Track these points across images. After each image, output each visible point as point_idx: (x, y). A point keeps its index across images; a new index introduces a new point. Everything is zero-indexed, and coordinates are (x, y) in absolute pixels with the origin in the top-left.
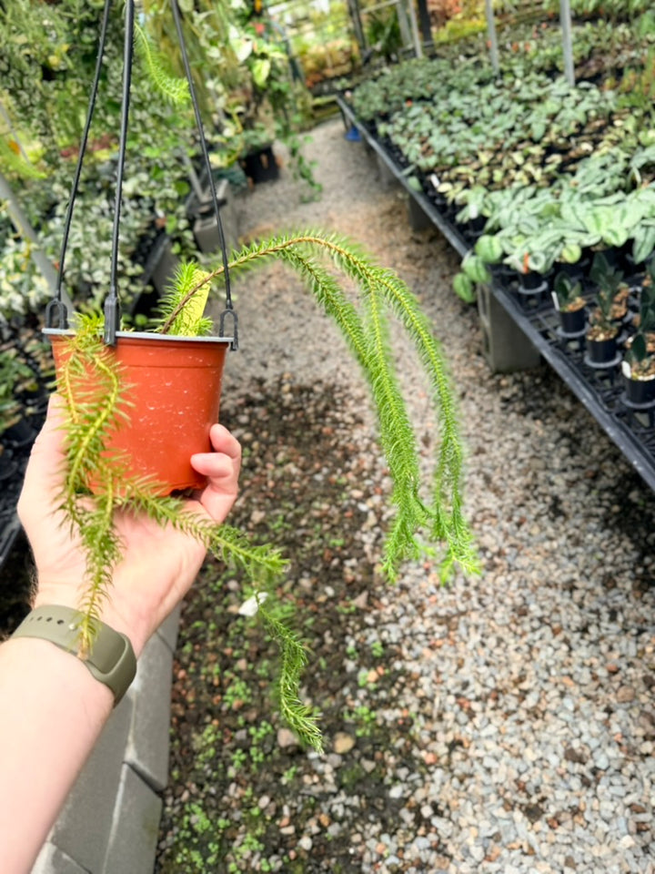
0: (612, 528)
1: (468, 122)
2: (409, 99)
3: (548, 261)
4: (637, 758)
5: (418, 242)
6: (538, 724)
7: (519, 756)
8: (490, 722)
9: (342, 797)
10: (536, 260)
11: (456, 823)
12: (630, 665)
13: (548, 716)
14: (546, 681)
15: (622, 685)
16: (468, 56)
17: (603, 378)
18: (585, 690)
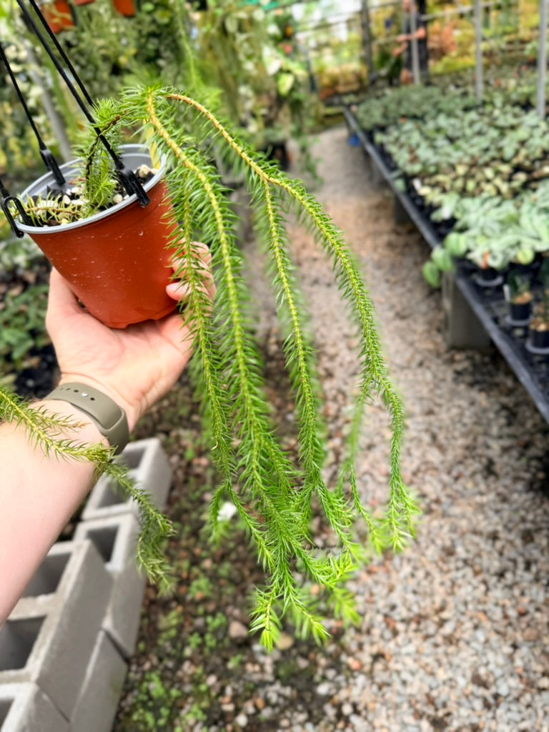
0: (536, 491)
1: (452, 140)
2: (404, 116)
3: (504, 260)
4: (534, 691)
5: (398, 233)
6: (452, 649)
7: (432, 674)
8: (410, 641)
9: (277, 687)
10: (494, 258)
11: (371, 723)
12: (538, 610)
13: (462, 644)
14: (463, 614)
15: (528, 625)
16: (457, 86)
17: (540, 362)
18: (496, 626)
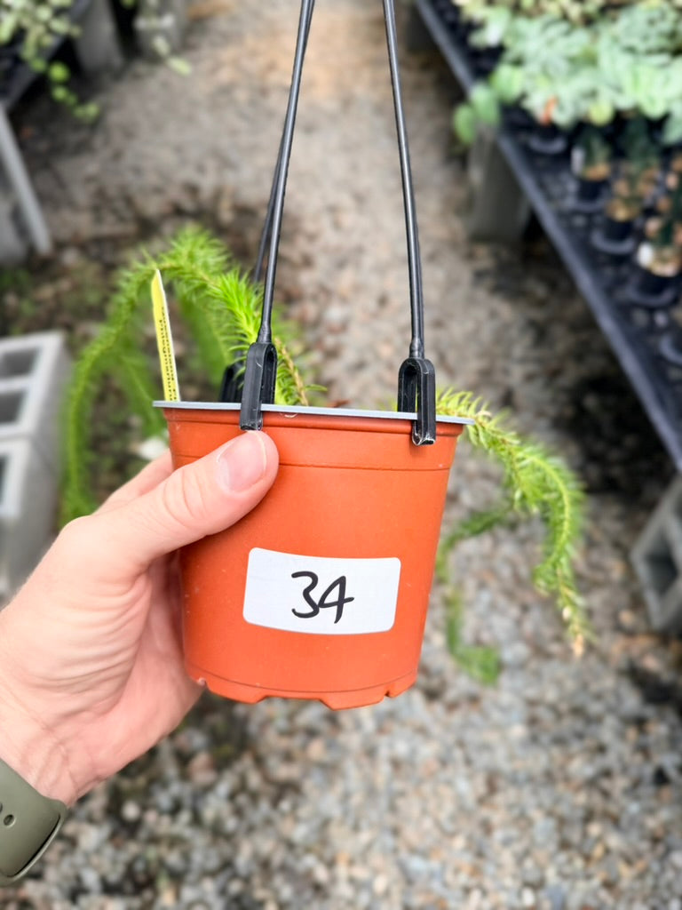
3: (574, 114)
10: (561, 108)
